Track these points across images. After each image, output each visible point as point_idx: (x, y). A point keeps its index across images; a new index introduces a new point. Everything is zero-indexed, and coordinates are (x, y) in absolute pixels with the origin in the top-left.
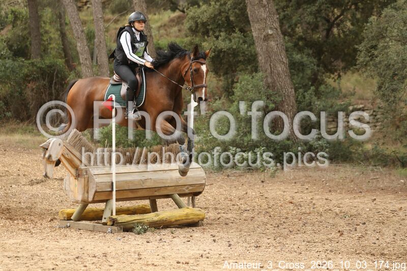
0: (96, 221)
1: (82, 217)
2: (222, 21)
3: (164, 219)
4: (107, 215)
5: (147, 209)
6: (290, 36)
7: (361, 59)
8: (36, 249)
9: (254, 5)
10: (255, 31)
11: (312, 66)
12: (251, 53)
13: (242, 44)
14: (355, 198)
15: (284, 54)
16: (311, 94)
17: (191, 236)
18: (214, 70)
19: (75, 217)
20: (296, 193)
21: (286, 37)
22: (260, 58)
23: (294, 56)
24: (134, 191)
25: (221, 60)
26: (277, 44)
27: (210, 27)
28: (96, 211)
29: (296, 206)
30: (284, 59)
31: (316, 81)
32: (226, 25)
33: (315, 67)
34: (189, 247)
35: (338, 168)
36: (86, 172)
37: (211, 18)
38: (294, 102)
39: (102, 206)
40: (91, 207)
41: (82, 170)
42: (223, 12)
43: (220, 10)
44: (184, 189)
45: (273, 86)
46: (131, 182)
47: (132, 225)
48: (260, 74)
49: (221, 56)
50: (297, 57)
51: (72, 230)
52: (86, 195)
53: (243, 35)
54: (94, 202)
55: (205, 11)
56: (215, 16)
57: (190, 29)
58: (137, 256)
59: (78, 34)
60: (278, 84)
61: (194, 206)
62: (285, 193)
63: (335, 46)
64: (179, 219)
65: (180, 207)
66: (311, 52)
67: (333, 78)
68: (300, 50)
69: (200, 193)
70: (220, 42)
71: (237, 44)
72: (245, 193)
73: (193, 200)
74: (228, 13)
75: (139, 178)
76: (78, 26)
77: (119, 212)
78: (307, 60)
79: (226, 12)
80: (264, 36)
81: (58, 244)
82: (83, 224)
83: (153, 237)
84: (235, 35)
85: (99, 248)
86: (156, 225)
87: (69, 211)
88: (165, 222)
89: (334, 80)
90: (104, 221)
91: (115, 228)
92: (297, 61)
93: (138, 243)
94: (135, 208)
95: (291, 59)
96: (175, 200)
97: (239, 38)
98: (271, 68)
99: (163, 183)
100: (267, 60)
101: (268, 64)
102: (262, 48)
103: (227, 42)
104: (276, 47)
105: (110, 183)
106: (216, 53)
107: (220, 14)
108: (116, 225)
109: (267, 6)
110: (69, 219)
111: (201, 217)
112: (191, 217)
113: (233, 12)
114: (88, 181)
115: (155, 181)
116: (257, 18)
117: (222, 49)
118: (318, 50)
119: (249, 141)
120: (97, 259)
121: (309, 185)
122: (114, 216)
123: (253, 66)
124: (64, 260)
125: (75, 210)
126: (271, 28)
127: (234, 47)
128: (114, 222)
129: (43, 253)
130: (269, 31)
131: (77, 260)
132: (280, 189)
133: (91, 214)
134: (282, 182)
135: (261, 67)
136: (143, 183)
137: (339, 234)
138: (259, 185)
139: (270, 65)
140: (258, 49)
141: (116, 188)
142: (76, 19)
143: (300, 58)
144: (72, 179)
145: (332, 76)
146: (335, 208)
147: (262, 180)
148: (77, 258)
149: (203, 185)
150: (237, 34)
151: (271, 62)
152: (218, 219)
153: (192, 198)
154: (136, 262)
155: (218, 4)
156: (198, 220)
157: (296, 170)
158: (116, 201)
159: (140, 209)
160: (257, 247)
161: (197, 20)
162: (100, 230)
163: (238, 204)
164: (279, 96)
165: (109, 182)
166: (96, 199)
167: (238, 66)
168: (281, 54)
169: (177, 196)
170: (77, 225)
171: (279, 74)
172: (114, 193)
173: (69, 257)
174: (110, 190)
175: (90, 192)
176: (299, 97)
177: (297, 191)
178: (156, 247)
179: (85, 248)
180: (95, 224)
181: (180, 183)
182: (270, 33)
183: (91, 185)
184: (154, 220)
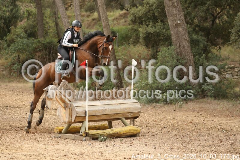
0: (76, 134)
1: (68, 131)
2: (151, 16)
3: (117, 132)
4: (83, 130)
5: (106, 127)
6: (191, 24)
7: (233, 38)
8: (41, 150)
9: (169, 6)
10: (170, 22)
11: (203, 42)
12: (167, 34)
13: (162, 29)
14: (229, 120)
15: (187, 35)
16: (203, 59)
17: (132, 143)
18: (146, 44)
19: (64, 131)
20: (194, 117)
21: (188, 25)
22: (173, 37)
23: (193, 36)
24: (99, 116)
25: (150, 39)
26: (183, 29)
27: (143, 19)
28: (76, 128)
29: (194, 124)
30: (187, 38)
31: (206, 51)
32: (152, 18)
33: (206, 43)
34: (131, 149)
35: (219, 102)
36: (71, 105)
37: (144, 14)
38: (193, 63)
39: (79, 125)
40: (74, 125)
41: (68, 104)
42: (151, 11)
43: (149, 9)
44: (128, 115)
45: (180, 54)
46: (97, 111)
47: (97, 136)
48: (173, 47)
49: (150, 36)
50: (195, 37)
51: (62, 139)
52: (70, 119)
53: (163, 24)
54: (75, 122)
55: (141, 10)
56: (147, 13)
57: (132, 21)
58: (100, 154)
59: (65, 24)
60: (183, 53)
61: (134, 125)
62: (188, 117)
63: (217, 30)
64: (125, 132)
65: (126, 125)
66: (203, 34)
67: (216, 49)
68: (197, 33)
69: (138, 117)
70: (149, 28)
71: (159, 29)
72: (164, 117)
73: (133, 121)
74: (154, 11)
75: (101, 109)
76: (66, 19)
77: (90, 128)
78: (201, 39)
79: (153, 11)
80: (175, 24)
81: (54, 147)
82: (69, 135)
83: (110, 143)
84: (158, 24)
85: (78, 150)
86: (112, 136)
87: (61, 128)
88: (117, 134)
89: (216, 50)
90: (81, 134)
91: (87, 138)
92: (195, 39)
93: (101, 147)
94: (99, 127)
95: (191, 38)
96: (122, 121)
97: (160, 25)
98: (179, 43)
99: (116, 111)
100: (177, 39)
101: (178, 41)
102: (174, 32)
103: (154, 28)
104: (182, 31)
105: (85, 111)
106: (147, 34)
107: (149, 12)
108: (88, 136)
109: (177, 7)
110: (60, 132)
111: (138, 131)
112: (132, 131)
113: (157, 10)
114: (72, 111)
115: (111, 110)
116: (171, 14)
117: (150, 32)
118: (207, 32)
119: (167, 87)
120: (77, 156)
121: (202, 112)
122: (87, 131)
123: (169, 42)
124: (57, 157)
125: (64, 127)
126: (179, 20)
127: (158, 31)
128: (87, 134)
129: (45, 153)
130: (178, 21)
131: (65, 157)
132: (185, 115)
133: (74, 130)
134: (186, 110)
135: (174, 43)
136: (104, 111)
137: (220, 141)
138: (173, 112)
139: (179, 42)
140: (172, 32)
141: (88, 114)
142: (64, 15)
143: (197, 38)
144: (62, 109)
145: (216, 48)
146: (217, 126)
147: (174, 109)
148: (65, 155)
149: (139, 112)
150: (159, 24)
151: (179, 40)
152: (148, 133)
153: (133, 120)
154: (100, 158)
155: (148, 6)
156: (136, 133)
157: (194, 104)
158: (88, 122)
159: (102, 127)
160: (171, 149)
161: (136, 16)
162: (79, 139)
163: (160, 124)
164: (184, 60)
166: (76, 121)
167: (160, 43)
168: (186, 35)
169: (124, 119)
170: (65, 136)
171: (184, 47)
172: (87, 117)
173: (60, 155)
174: (84, 115)
175: (72, 117)
176: (196, 60)
177: (195, 116)
178: (112, 149)
179: (70, 150)
180: (75, 135)
181: (126, 111)
182: (179, 23)
183: (73, 113)
184: (110, 133)
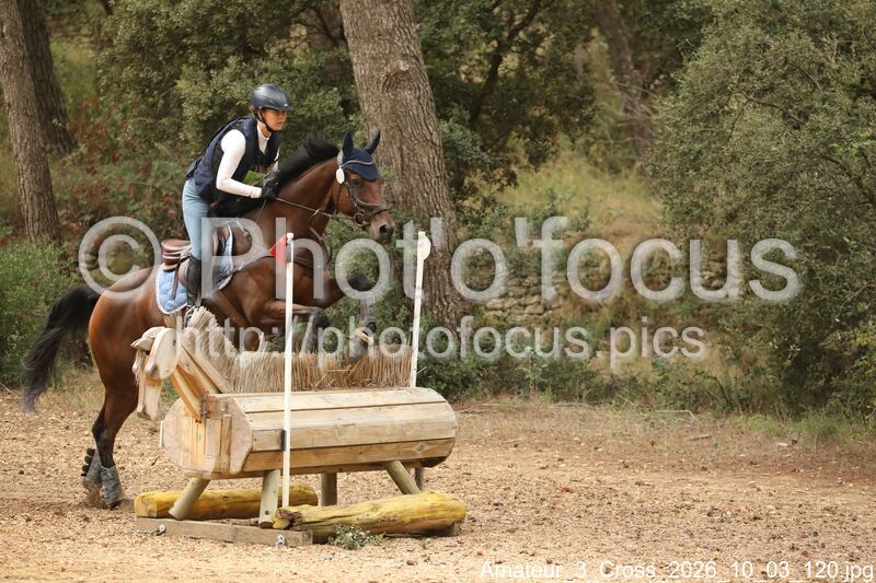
2: (229, 26)
3: (391, 516)
4: (269, 510)
10: (363, 62)
15: (432, 121)
19: (180, 511)
24: (322, 451)
26: (419, 98)
36: (226, 406)
41: (217, 402)
46: (317, 430)
47: (329, 530)
52: (225, 459)
54: (243, 474)
60: (419, 197)
64: (419, 517)
69: (442, 459)
73: (418, 474)
75: (331, 423)
80: (388, 76)
86: (375, 530)
87: (161, 496)
88: (392, 524)
91: (295, 534)
96: (393, 474)
98: (402, 156)
99: (377, 434)
100: (393, 137)
101: (395, 147)
102: (380, 106)
103: (248, 82)
104: (415, 103)
105: (279, 432)
106: (217, 109)
108: (298, 528)
110: (163, 514)
111: (459, 514)
112: (440, 513)
115: (362, 430)
116: (367, 30)
121: (557, 452)
122: (289, 508)
126: (404, 56)
128: (292, 521)
130: (401, 63)
136: (340, 435)
139: (400, 149)
140: (369, 108)
141: (291, 444)
144: (188, 423)
149: (450, 440)
151: (401, 143)
153: (417, 470)
156: (453, 520)
158: (291, 474)
159: (297, 496)
162: (253, 539)
165: (276, 430)
166: (248, 469)
168: (428, 122)
169: (400, 467)
171: (422, 173)
172: (287, 454)
174: (277, 447)
175: (233, 452)
180: (236, 526)
181: (410, 435)
182: (402, 68)
183: (238, 436)
184: (370, 517)
